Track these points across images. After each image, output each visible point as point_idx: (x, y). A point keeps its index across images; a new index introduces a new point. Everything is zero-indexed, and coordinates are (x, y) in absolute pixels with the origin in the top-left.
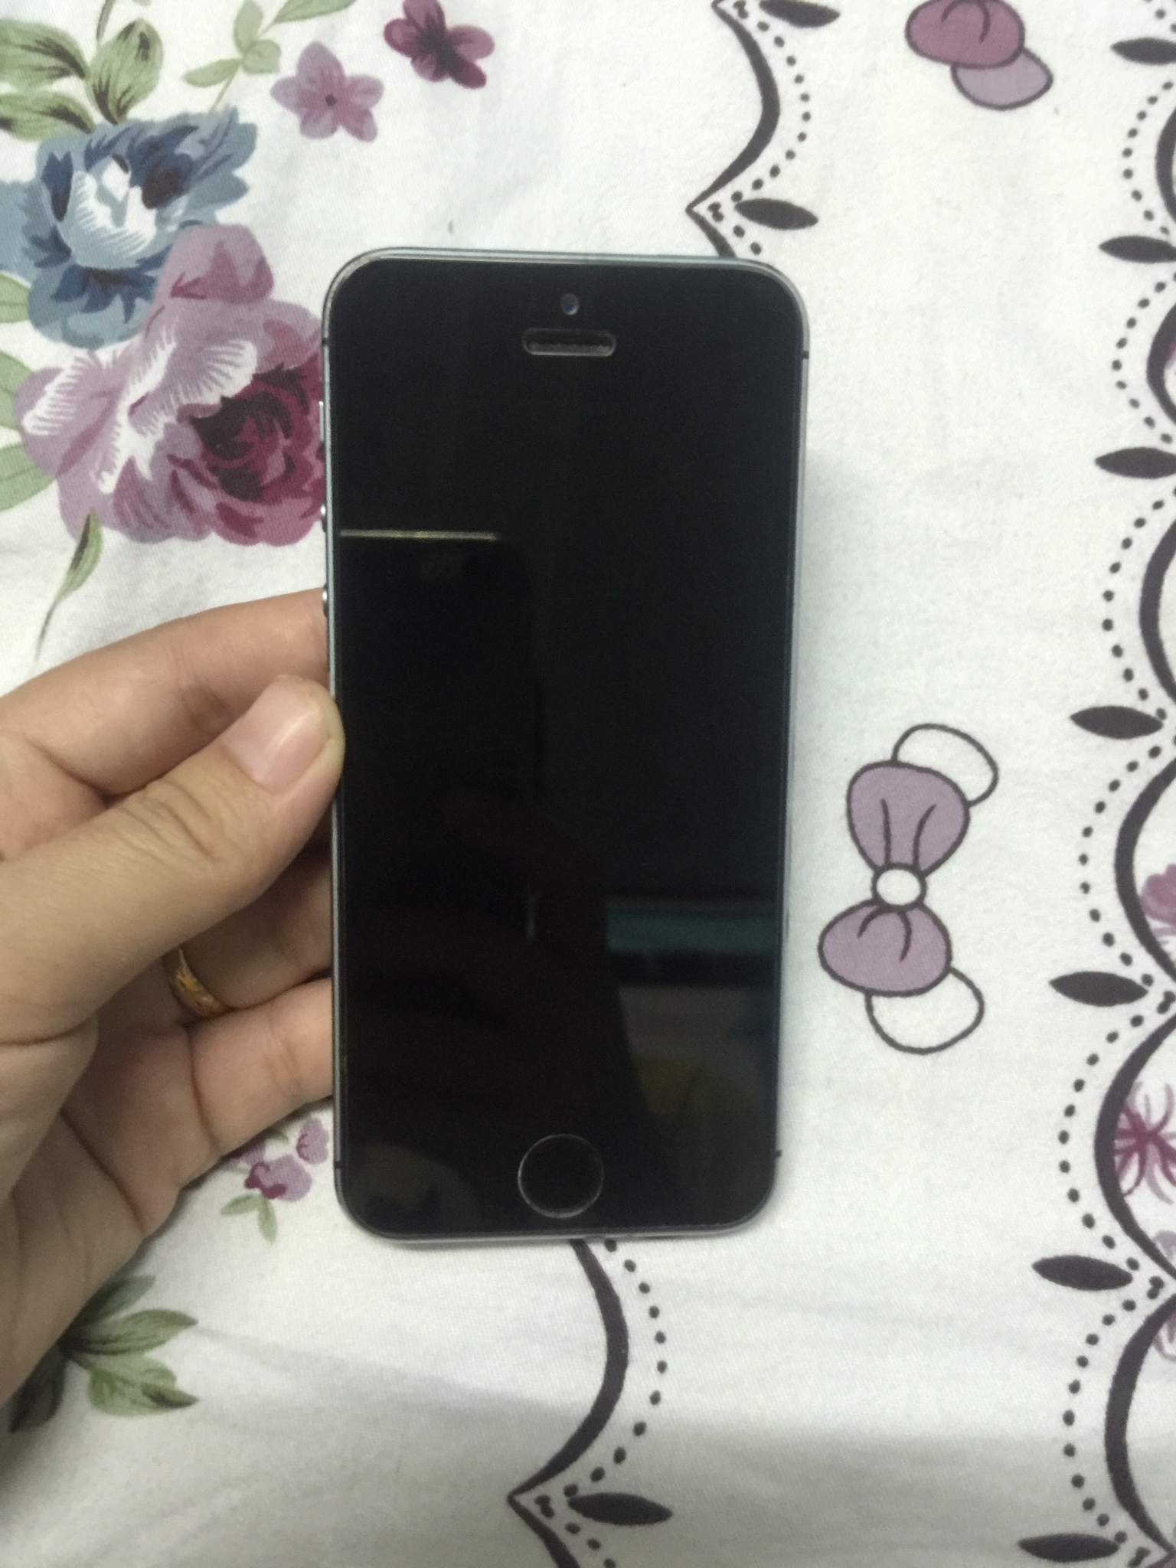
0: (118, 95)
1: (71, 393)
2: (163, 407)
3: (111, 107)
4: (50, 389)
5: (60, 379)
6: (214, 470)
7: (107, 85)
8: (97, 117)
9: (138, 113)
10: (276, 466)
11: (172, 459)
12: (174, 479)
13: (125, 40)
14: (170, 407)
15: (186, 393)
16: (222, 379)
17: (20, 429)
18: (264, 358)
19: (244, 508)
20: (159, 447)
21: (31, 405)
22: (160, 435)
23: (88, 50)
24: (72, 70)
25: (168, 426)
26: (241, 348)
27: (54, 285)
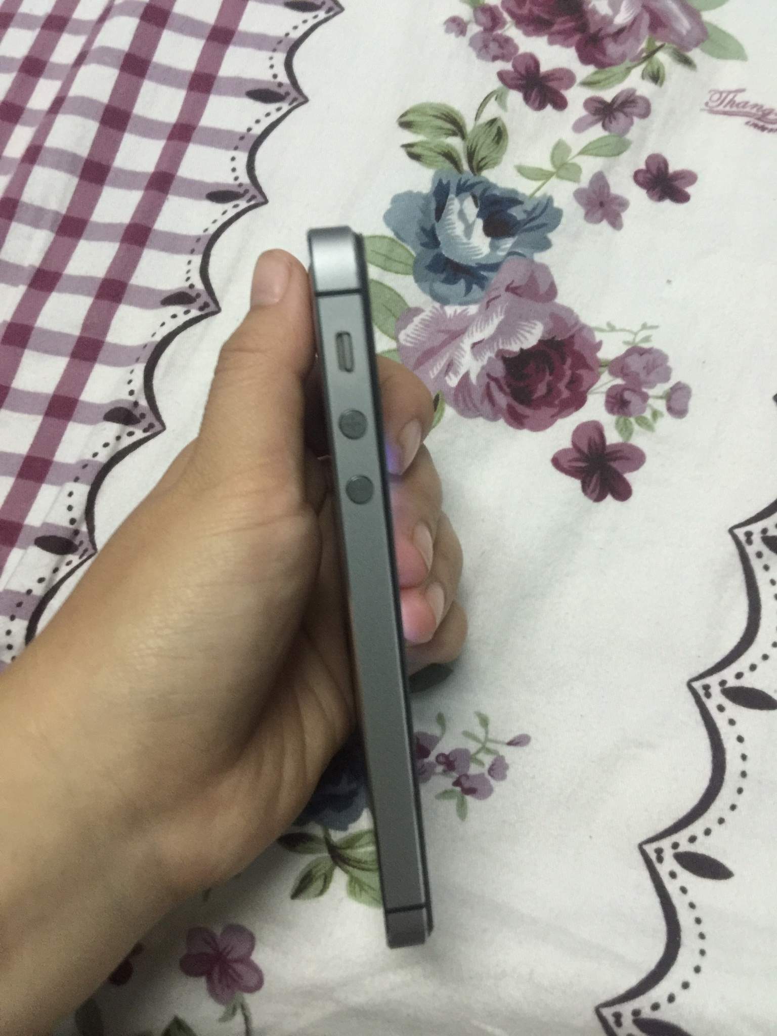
0: (480, 159)
1: (427, 326)
2: (490, 349)
3: (474, 163)
4: (417, 320)
5: (422, 316)
6: (509, 386)
7: (475, 151)
8: (465, 167)
9: (490, 175)
10: (541, 389)
11: (489, 375)
12: (488, 387)
13: (489, 127)
14: (494, 349)
15: (503, 343)
16: (522, 339)
17: (396, 338)
18: (546, 332)
19: (521, 409)
20: (483, 368)
21: (405, 327)
22: (485, 362)
23: (470, 125)
24: (459, 133)
25: (490, 358)
26: (535, 324)
27: (428, 261)
